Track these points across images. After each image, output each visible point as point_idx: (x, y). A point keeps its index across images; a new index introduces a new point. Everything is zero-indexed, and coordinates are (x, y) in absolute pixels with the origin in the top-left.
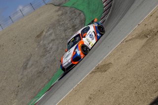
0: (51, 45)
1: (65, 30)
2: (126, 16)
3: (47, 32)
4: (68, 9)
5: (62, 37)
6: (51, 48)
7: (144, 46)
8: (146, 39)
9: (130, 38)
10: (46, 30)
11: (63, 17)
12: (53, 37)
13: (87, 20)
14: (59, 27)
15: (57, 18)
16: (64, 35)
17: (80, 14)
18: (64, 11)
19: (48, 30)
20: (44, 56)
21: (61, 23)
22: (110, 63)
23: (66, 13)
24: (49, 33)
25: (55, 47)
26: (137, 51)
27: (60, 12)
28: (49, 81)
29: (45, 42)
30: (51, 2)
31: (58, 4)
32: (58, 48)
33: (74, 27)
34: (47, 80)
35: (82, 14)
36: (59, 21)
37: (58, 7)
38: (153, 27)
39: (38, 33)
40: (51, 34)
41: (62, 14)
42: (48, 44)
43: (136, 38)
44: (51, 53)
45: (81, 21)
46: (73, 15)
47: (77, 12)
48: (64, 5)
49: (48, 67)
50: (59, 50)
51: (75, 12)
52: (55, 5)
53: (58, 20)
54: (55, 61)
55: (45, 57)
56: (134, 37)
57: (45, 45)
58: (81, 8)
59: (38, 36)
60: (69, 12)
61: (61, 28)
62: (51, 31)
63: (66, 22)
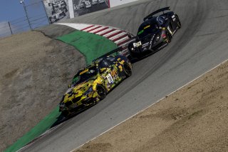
0: (24, 93)
1: (51, 77)
3: (22, 73)
4: (64, 45)
5: (43, 86)
6: (23, 99)
7: (166, 131)
8: (172, 122)
9: (149, 113)
10: (22, 70)
11: (54, 56)
12: (29, 82)
14: (43, 70)
15: (44, 55)
16: (47, 83)
17: (80, 58)
18: (57, 46)
19: (25, 71)
20: (9, 107)
21: (47, 65)
22: (108, 144)
23: (60, 51)
24: (25, 75)
25: (28, 99)
26: (154, 136)
27: (50, 48)
28: (7, 147)
29: (16, 87)
31: (50, 34)
32: (33, 101)
33: (66, 75)
34: (5, 146)
35: (83, 59)
36: (45, 60)
37: (50, 39)
38: (187, 106)
39: (9, 71)
40: (27, 78)
41: (53, 52)
42: (20, 91)
43: (158, 116)
44: (22, 106)
46: (69, 57)
47: (77, 54)
48: (59, 38)
49: (11, 126)
50: (34, 105)
51: (73, 53)
52: (46, 36)
53: (45, 58)
54: (24, 120)
55: (10, 110)
56: (155, 113)
57: (14, 91)
58: (84, 49)
59: (8, 76)
60: (63, 51)
61: (46, 73)
62: (30, 73)
63: (56, 65)
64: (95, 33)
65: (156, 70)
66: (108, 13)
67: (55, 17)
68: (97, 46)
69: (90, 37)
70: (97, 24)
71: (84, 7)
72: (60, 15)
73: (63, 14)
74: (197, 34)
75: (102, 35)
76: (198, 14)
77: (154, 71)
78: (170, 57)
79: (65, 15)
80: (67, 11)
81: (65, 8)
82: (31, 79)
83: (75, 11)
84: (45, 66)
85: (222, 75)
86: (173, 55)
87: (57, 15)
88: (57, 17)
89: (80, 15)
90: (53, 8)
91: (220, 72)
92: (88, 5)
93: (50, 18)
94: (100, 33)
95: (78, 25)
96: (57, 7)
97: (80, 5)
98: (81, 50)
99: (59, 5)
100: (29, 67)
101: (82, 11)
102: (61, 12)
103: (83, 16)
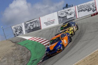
1: (15, 61)
2: (59, 61)
3: (2, 59)
4: (21, 46)
11: (16, 51)
13: (32, 57)
14: (11, 58)
15: (12, 51)
17: (28, 52)
18: (17, 47)
19: (3, 58)
21: (13, 55)
23: (19, 49)
24: (3, 60)
27: (15, 48)
30: (10, 39)
31: (15, 42)
33: (22, 60)
35: (29, 53)
36: (12, 53)
37: (14, 44)
41: (16, 49)
45: (28, 57)
46: (23, 52)
47: (27, 50)
48: (19, 43)
51: (25, 50)
52: (13, 42)
53: (12, 52)
60: (21, 49)
61: (13, 59)
62: (5, 59)
63: (17, 55)
64: (35, 41)
65: (62, 57)
66: (41, 32)
67: (17, 34)
68: (36, 46)
69: (33, 43)
70: (36, 37)
71: (30, 29)
72: (19, 33)
73: (21, 32)
74: (80, 41)
75: (38, 41)
76: (81, 32)
77: (61, 58)
78: (68, 51)
79: (21, 33)
80: (22, 31)
81: (21, 30)
82: (6, 62)
83: (26, 31)
84: (12, 56)
85: (91, 59)
86: (70, 50)
87: (18, 33)
88: (18, 34)
89: (28, 32)
90: (16, 29)
91: (91, 58)
92: (32, 28)
93: (15, 34)
94: (37, 41)
95: (27, 37)
96: (18, 29)
97: (28, 28)
98: (29, 49)
99: (19, 28)
100: (5, 56)
101: (29, 31)
102: (19, 31)
103: (29, 33)
